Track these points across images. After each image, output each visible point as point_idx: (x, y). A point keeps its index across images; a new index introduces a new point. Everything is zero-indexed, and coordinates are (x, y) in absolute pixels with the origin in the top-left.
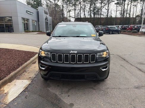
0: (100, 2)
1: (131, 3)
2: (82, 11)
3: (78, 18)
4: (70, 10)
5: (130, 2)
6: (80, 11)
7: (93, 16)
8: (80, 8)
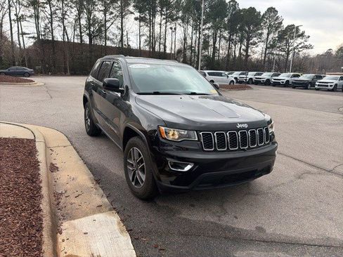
0: (103, 8)
1: (166, 23)
2: (55, 24)
3: (48, 40)
4: (20, 15)
5: (165, 21)
6: (52, 23)
7: (86, 40)
8: (51, 15)
